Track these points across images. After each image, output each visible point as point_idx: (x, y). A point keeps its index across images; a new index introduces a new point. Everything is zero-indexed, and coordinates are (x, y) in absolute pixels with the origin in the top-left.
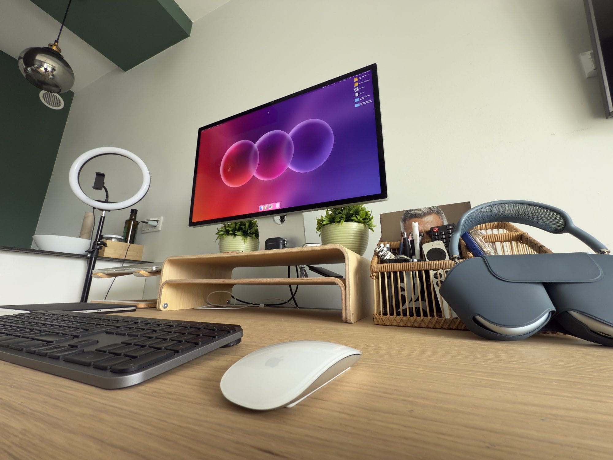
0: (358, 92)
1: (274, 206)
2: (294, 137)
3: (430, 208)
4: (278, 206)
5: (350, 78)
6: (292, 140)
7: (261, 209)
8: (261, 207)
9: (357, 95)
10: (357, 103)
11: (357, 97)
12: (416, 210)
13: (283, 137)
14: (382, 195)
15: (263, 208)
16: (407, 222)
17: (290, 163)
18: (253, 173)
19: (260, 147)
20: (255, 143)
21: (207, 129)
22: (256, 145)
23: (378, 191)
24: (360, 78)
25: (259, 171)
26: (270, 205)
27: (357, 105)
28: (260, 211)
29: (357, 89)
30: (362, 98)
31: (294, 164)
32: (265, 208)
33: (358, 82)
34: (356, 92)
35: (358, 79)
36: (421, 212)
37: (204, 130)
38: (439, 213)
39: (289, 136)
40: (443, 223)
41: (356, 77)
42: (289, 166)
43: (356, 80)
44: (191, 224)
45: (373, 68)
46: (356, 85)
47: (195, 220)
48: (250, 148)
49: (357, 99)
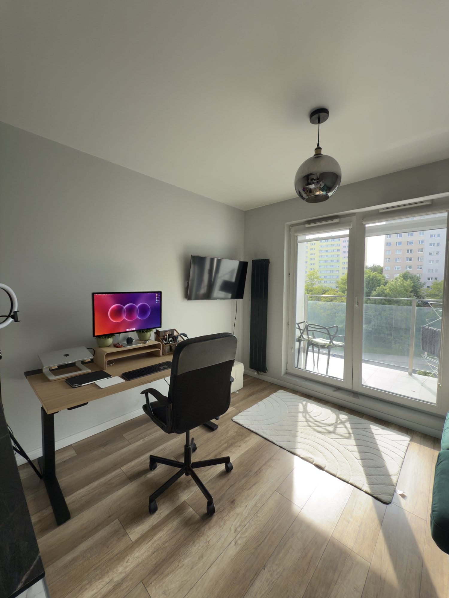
0: (157, 298)
2: (139, 307)
4: (134, 329)
5: (155, 293)
9: (157, 299)
13: (135, 307)
14: (161, 327)
15: (128, 330)
18: (124, 317)
19: (127, 308)
22: (125, 307)
23: (160, 326)
25: (126, 317)
26: (130, 329)
27: (157, 302)
29: (157, 297)
31: (139, 316)
36: (167, 331)
39: (137, 307)
42: (138, 317)
43: (157, 294)
44: (94, 336)
45: (161, 292)
46: (157, 296)
47: (96, 335)
48: (122, 308)
49: (157, 301)
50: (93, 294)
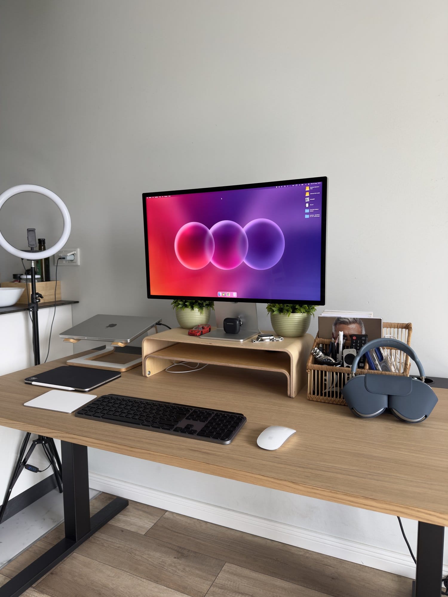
0: (309, 203)
1: (232, 294)
2: (248, 232)
3: (354, 319)
4: (235, 295)
5: (302, 185)
6: (245, 233)
7: (220, 295)
8: (219, 293)
9: (307, 205)
10: (307, 214)
11: (307, 208)
12: (345, 318)
13: (238, 231)
14: (322, 302)
15: (221, 294)
16: (337, 326)
17: (245, 257)
18: (210, 258)
19: (215, 234)
20: (209, 229)
21: (153, 197)
22: (211, 231)
23: (319, 298)
24: (312, 188)
25: (215, 258)
26: (227, 293)
27: (307, 216)
28: (219, 296)
29: (308, 200)
30: (312, 210)
31: (248, 258)
32: (224, 295)
33: (310, 191)
34: (307, 202)
35: (310, 188)
36: (347, 321)
37: (149, 198)
38: (360, 324)
39: (244, 230)
40: (362, 333)
41: (307, 186)
42: (244, 261)
43: (307, 189)
44: (150, 296)
45: (324, 180)
46: (307, 194)
47: (153, 293)
48: (205, 232)
49: (307, 211)
50: (145, 196)
